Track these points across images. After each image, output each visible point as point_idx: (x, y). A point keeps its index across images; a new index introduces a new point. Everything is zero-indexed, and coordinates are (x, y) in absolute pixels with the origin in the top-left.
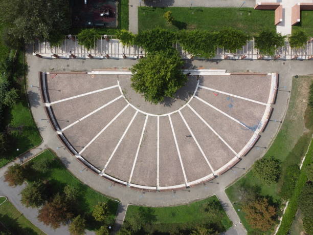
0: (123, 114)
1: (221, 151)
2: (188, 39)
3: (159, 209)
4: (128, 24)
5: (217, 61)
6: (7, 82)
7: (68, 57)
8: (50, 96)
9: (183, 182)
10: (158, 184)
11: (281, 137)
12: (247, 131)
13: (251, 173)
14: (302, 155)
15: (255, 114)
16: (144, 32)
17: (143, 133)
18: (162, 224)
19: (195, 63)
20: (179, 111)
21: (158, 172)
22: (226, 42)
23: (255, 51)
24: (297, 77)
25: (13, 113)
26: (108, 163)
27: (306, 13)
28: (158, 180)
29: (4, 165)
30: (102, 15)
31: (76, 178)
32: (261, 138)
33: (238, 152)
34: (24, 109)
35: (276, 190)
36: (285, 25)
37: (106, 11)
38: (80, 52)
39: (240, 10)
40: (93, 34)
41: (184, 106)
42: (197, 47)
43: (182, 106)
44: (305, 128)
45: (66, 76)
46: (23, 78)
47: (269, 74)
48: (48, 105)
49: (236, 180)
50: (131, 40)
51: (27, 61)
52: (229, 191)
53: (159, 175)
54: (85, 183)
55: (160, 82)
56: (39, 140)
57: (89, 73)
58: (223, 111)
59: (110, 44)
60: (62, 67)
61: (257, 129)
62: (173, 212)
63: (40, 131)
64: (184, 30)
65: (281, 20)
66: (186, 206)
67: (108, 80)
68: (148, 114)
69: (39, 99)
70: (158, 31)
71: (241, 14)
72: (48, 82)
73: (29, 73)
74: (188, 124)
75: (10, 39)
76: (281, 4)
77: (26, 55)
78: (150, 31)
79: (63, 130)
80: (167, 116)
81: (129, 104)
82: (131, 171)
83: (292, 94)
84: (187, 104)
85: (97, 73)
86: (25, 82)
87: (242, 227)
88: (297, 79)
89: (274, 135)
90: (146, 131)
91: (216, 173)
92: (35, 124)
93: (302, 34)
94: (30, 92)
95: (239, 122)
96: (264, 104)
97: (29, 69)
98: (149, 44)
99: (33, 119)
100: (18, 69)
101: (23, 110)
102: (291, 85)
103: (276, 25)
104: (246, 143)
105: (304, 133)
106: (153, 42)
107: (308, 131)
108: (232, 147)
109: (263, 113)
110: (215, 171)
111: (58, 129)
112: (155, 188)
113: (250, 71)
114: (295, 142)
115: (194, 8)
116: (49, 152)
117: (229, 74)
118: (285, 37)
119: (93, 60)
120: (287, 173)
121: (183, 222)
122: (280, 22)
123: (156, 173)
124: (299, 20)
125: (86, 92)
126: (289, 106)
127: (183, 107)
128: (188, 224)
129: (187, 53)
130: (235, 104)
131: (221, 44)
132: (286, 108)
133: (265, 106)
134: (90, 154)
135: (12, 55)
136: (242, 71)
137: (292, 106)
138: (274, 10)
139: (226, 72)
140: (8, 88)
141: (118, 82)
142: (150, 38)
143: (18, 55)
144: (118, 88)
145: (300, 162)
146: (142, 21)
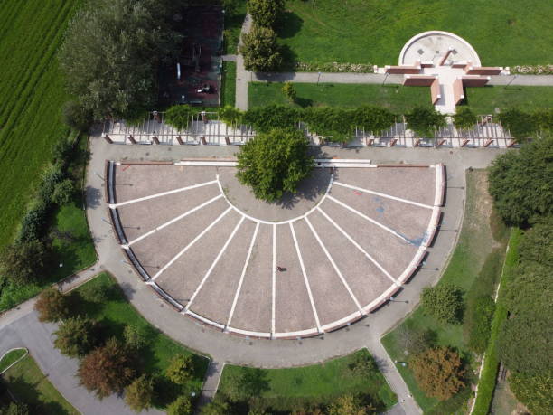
0: (223, 220)
1: (371, 276)
2: (314, 116)
3: (275, 371)
4: (234, 102)
5: (357, 149)
6: (59, 172)
7: (149, 142)
8: (118, 195)
9: (313, 324)
10: (273, 329)
11: (459, 255)
12: (408, 247)
13: (419, 312)
14: (495, 281)
15: (417, 221)
16: (255, 108)
17: (251, 249)
18: (279, 398)
19: (325, 150)
20: (305, 216)
21: (274, 309)
22: (366, 121)
23: (408, 133)
24: (471, 170)
25: (60, 216)
26: (195, 294)
27: (472, 91)
28: (273, 322)
29: (33, 297)
30: (199, 91)
31: (142, 317)
32: (429, 257)
33: (396, 278)
34: (76, 212)
35: (462, 340)
36: (446, 102)
37: (205, 86)
38: (165, 133)
39: (383, 86)
40: (187, 110)
41: (313, 209)
42: (328, 126)
43: (310, 209)
44: (493, 241)
45: (143, 167)
46: (82, 170)
47: (432, 166)
48: (113, 206)
49: (398, 322)
50: (238, 118)
51: (91, 147)
52: (388, 341)
53: (276, 313)
54: (157, 326)
55: (277, 162)
56: (93, 257)
57: (176, 164)
58: (370, 217)
59: (208, 126)
60: (139, 156)
61: (423, 243)
62: (298, 376)
63: (95, 243)
64: (309, 107)
65: (439, 96)
66: (320, 365)
67: (203, 174)
68: (259, 221)
69: (100, 197)
70: (275, 106)
71: (386, 91)
72: (117, 175)
73: (91, 162)
74: (319, 235)
75: (74, 114)
76: (437, 77)
77: (90, 140)
78: (264, 107)
79: (131, 243)
80: (288, 224)
81: (232, 207)
82: (230, 308)
83: (467, 192)
84: (317, 207)
85: (188, 164)
86: (84, 176)
87: (415, 403)
88: (473, 173)
89: (449, 252)
90: (256, 246)
91: (365, 310)
92: (89, 233)
93: (468, 111)
94: (89, 188)
95: (394, 233)
96: (429, 207)
97: (92, 156)
98: (262, 122)
99: (88, 227)
100: (76, 157)
101: (75, 214)
102: (464, 181)
103: (435, 104)
104: (408, 265)
105: (494, 249)
106: (268, 119)
107: (499, 245)
108: (386, 269)
109: (428, 219)
110: (363, 307)
111: (124, 241)
112: (268, 335)
113: (405, 162)
114: (482, 262)
115: (323, 83)
116: (106, 275)
117: (375, 166)
118: (446, 115)
119: (183, 147)
120: (475, 308)
121: (314, 395)
122: (438, 99)
123: (271, 311)
124: (463, 97)
125: (171, 190)
126: (467, 210)
127: (311, 212)
128: (323, 398)
129: (314, 135)
130: (387, 207)
131: (360, 122)
132: (461, 212)
133: (431, 210)
134: (167, 280)
135: (71, 139)
136: (393, 162)
137: (470, 210)
138: (430, 86)
139: (370, 163)
140: (60, 180)
141: (218, 177)
142: (264, 115)
143: (79, 139)
144: (216, 184)
145: (494, 293)
146: (252, 99)
